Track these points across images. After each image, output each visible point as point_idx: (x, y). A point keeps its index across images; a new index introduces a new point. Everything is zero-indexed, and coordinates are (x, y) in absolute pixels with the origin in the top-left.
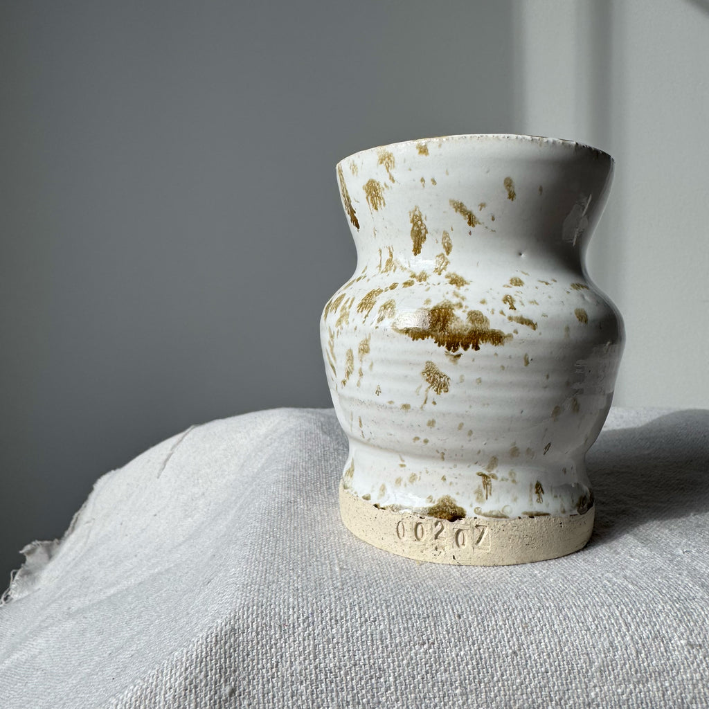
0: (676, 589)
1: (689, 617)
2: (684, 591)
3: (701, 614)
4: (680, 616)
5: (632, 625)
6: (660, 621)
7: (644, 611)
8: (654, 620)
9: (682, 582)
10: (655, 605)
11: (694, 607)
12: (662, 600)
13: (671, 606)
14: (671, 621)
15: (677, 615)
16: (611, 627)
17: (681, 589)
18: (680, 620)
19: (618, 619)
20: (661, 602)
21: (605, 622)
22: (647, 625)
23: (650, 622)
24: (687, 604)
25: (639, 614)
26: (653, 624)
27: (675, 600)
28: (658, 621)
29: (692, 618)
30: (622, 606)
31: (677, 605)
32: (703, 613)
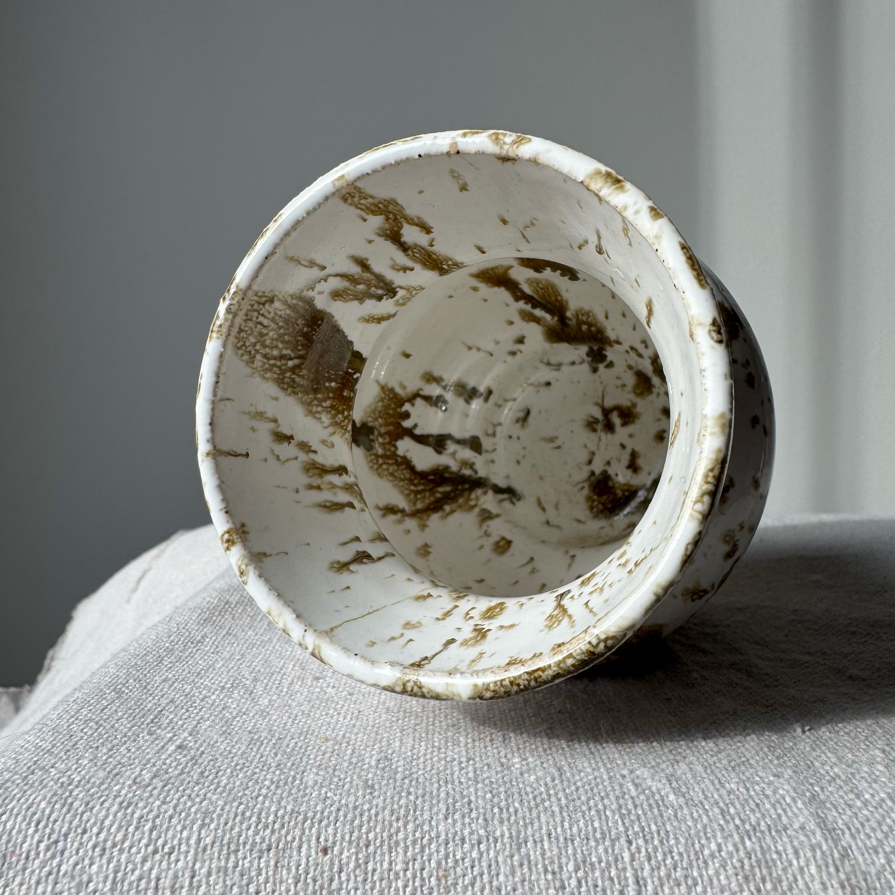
0: (757, 805)
1: (764, 871)
2: (772, 811)
3: (791, 865)
4: (747, 867)
5: (649, 881)
6: (706, 878)
7: (680, 854)
8: (695, 874)
9: (775, 792)
10: (703, 841)
11: (780, 848)
12: (722, 830)
13: (735, 845)
14: (727, 878)
15: (742, 867)
16: (607, 883)
17: (768, 806)
18: (746, 878)
19: (625, 869)
20: (719, 834)
21: (597, 874)
22: (679, 885)
23: (686, 877)
24: (768, 840)
25: (669, 861)
26: (690, 882)
27: (747, 832)
28: (701, 876)
29: (771, 874)
30: (641, 842)
31: (748, 843)
32: (795, 862)
